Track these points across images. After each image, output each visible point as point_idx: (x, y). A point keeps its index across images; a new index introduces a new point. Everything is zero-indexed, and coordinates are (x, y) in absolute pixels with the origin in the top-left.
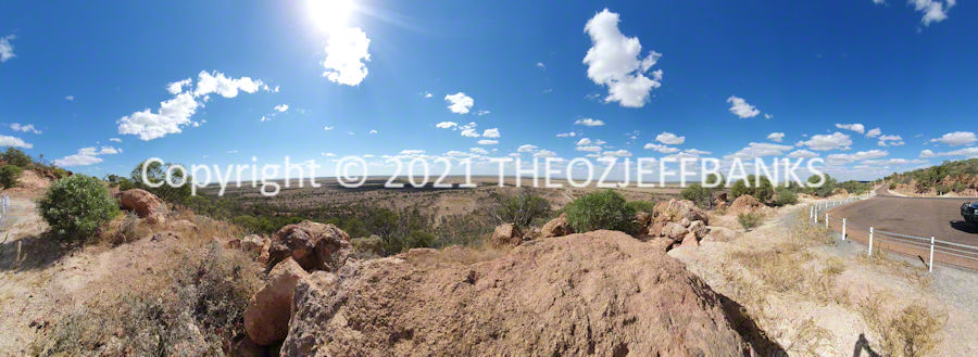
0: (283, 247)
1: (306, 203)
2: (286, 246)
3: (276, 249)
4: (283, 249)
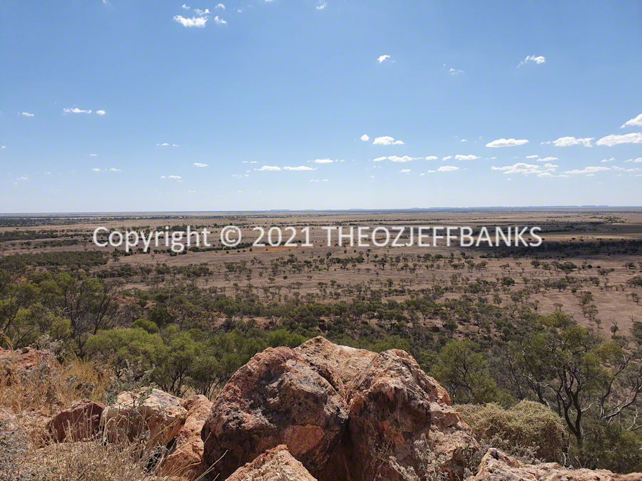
0: (252, 419)
1: (309, 287)
2: (260, 414)
3: (230, 424)
4: (251, 426)
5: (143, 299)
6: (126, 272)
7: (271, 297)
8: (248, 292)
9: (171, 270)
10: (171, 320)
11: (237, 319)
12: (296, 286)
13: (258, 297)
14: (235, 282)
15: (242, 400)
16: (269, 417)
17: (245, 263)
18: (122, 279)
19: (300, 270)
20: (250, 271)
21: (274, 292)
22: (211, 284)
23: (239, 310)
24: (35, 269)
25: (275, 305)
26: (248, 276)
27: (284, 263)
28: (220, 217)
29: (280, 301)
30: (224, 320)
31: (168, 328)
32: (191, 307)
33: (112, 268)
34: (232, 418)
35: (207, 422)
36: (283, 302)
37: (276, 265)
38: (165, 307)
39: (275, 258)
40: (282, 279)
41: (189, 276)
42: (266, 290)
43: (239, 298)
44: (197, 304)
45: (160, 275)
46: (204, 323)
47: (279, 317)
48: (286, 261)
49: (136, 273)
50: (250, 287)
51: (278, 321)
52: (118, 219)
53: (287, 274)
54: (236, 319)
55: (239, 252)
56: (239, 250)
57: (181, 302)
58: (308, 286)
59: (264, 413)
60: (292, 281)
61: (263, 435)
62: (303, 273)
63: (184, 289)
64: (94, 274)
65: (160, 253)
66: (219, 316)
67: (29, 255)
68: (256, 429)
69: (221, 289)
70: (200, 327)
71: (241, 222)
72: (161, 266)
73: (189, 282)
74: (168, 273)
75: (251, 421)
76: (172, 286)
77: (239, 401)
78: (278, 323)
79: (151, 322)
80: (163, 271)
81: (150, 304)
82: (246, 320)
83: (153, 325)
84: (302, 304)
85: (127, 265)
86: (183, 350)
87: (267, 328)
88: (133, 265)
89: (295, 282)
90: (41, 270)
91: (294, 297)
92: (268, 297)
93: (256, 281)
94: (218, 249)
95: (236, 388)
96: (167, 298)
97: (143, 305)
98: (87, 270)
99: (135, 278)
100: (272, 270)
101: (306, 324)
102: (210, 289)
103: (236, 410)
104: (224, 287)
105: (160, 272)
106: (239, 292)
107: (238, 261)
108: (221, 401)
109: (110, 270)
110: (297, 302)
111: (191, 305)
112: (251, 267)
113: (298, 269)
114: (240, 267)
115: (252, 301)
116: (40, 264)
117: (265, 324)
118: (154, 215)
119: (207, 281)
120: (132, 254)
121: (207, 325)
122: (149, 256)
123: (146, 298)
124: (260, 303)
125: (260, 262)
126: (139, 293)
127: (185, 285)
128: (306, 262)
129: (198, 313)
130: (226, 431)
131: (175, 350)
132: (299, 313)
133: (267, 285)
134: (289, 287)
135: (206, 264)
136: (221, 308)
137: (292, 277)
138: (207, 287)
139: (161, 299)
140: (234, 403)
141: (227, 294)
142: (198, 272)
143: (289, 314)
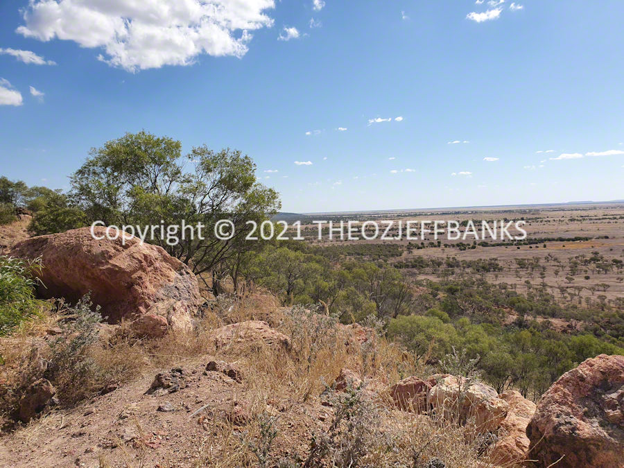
0: (588, 428)
2: (597, 424)
3: (561, 427)
4: (587, 436)
5: (435, 290)
6: (419, 264)
7: (569, 299)
8: (541, 291)
9: (461, 264)
10: (462, 312)
11: (530, 318)
12: (602, 288)
13: (553, 297)
14: (527, 279)
15: (574, 405)
16: (608, 430)
17: (537, 259)
18: (415, 270)
19: (606, 271)
20: (544, 268)
21: (573, 292)
22: (502, 280)
23: (532, 310)
24: (346, 258)
25: (575, 307)
26: (542, 274)
27: (586, 261)
28: (510, 211)
29: (580, 303)
30: (515, 317)
31: (461, 320)
32: (482, 302)
33: (406, 259)
34: (563, 422)
35: (533, 420)
36: (584, 305)
37: (576, 264)
38: (456, 299)
39: (575, 255)
40: (583, 279)
41: (478, 270)
42: (563, 290)
43: (531, 297)
44: (487, 299)
45: (450, 269)
46: (494, 318)
47: (580, 321)
48: (588, 259)
49: (428, 265)
50: (544, 285)
51: (579, 325)
52: (411, 215)
53: (589, 273)
54: (528, 318)
55: (531, 248)
56: (531, 245)
57: (471, 296)
58: (618, 289)
59: (602, 424)
60: (597, 282)
61: (601, 448)
62: (610, 274)
63: (473, 283)
64: (391, 264)
65: (449, 246)
66: (510, 313)
67: (342, 246)
68: (593, 439)
69: (511, 285)
70: (491, 322)
71: (534, 217)
72: (451, 260)
73: (478, 277)
74: (458, 266)
75: (586, 430)
76: (461, 279)
77: (570, 406)
78: (578, 327)
79: (443, 313)
80: (452, 264)
81: (441, 295)
82: (540, 320)
83: (446, 315)
84: (610, 309)
85: (419, 257)
86: (477, 343)
87: (564, 331)
88: (425, 258)
89: (600, 284)
90: (350, 259)
91: (599, 300)
92: (565, 298)
93: (551, 280)
94: (508, 244)
95: (566, 391)
96: (457, 290)
97: (435, 295)
98: (385, 261)
99: (427, 269)
100: (570, 269)
101: (615, 332)
102: (499, 285)
103: (568, 414)
104: (515, 284)
105: (450, 265)
106: (531, 290)
107: (530, 257)
108: (549, 402)
109: (405, 262)
110: (603, 307)
111: (480, 299)
112: (546, 264)
113: (605, 268)
114: (532, 264)
115: (547, 301)
116: (349, 254)
117: (562, 326)
118: (444, 211)
119: (497, 276)
120: (424, 247)
121: (497, 321)
122: (440, 249)
123: (437, 289)
124: (555, 304)
125: (556, 260)
126: (430, 284)
127: (474, 279)
128: (615, 261)
129: (488, 308)
130: (558, 435)
131: (469, 342)
132: (606, 319)
133: (564, 285)
134: (593, 289)
135: (496, 260)
136: (512, 305)
137: (596, 278)
138: (497, 283)
139: (452, 291)
140: (564, 407)
141: (519, 291)
142: (488, 267)
143: (593, 319)
